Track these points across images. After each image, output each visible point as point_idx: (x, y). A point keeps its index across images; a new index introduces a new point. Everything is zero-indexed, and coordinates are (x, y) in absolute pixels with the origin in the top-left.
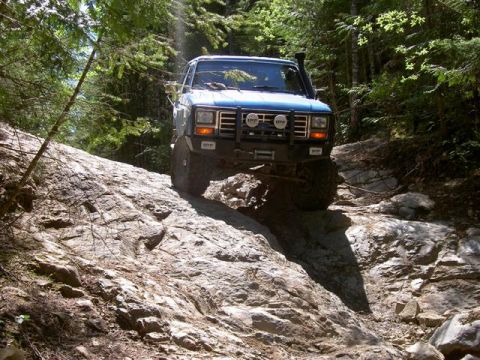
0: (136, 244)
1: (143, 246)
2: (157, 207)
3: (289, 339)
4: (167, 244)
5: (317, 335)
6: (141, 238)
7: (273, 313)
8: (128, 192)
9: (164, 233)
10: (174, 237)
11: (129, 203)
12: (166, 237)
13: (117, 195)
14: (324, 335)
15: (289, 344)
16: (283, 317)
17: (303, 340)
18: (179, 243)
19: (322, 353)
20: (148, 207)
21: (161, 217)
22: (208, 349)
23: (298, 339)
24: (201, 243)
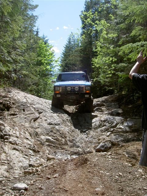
0: (31, 120)
1: (33, 121)
2: (40, 111)
3: (54, 145)
4: (39, 120)
5: (63, 145)
6: (33, 118)
7: (52, 138)
8: (34, 106)
9: (39, 117)
10: (41, 118)
11: (33, 110)
12: (39, 118)
13: (31, 107)
14: (65, 145)
15: (54, 147)
16: (54, 140)
17: (58, 146)
18: (41, 120)
19: (62, 149)
20: (38, 110)
21: (40, 113)
22: (17, 144)
23: (57, 145)
24: (46, 120)
